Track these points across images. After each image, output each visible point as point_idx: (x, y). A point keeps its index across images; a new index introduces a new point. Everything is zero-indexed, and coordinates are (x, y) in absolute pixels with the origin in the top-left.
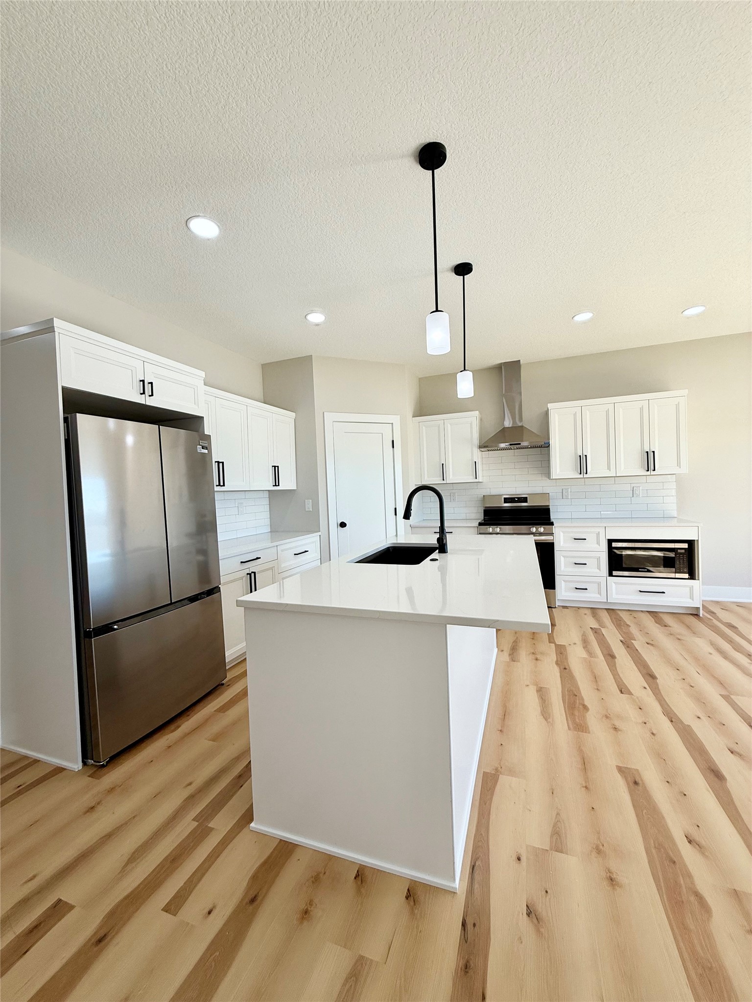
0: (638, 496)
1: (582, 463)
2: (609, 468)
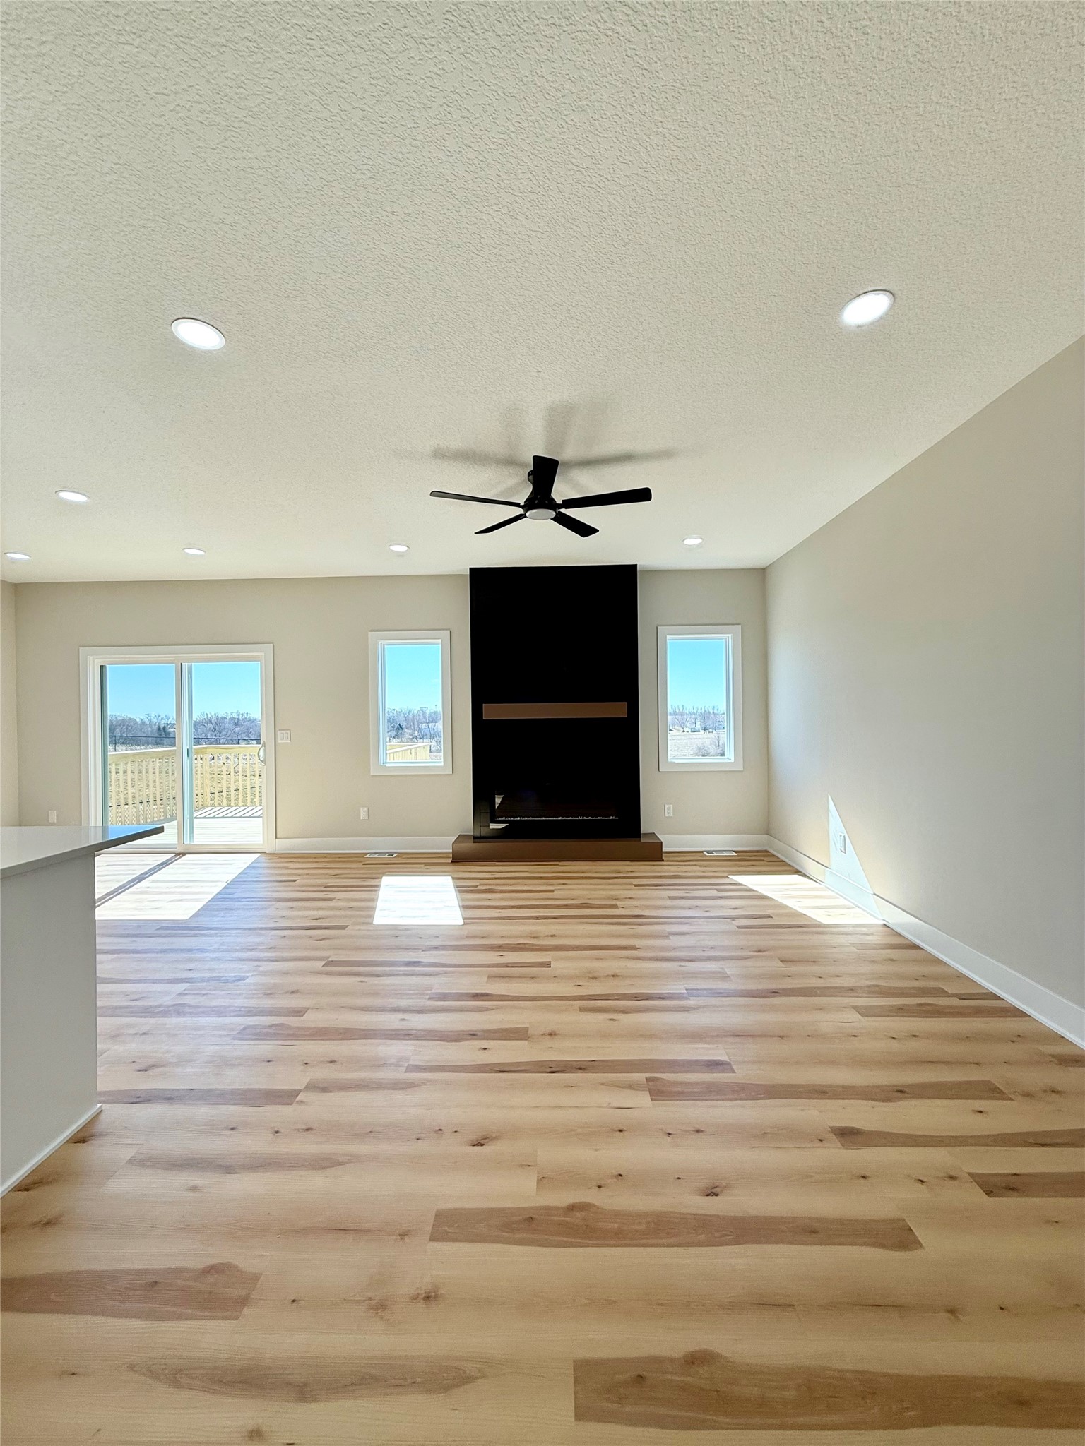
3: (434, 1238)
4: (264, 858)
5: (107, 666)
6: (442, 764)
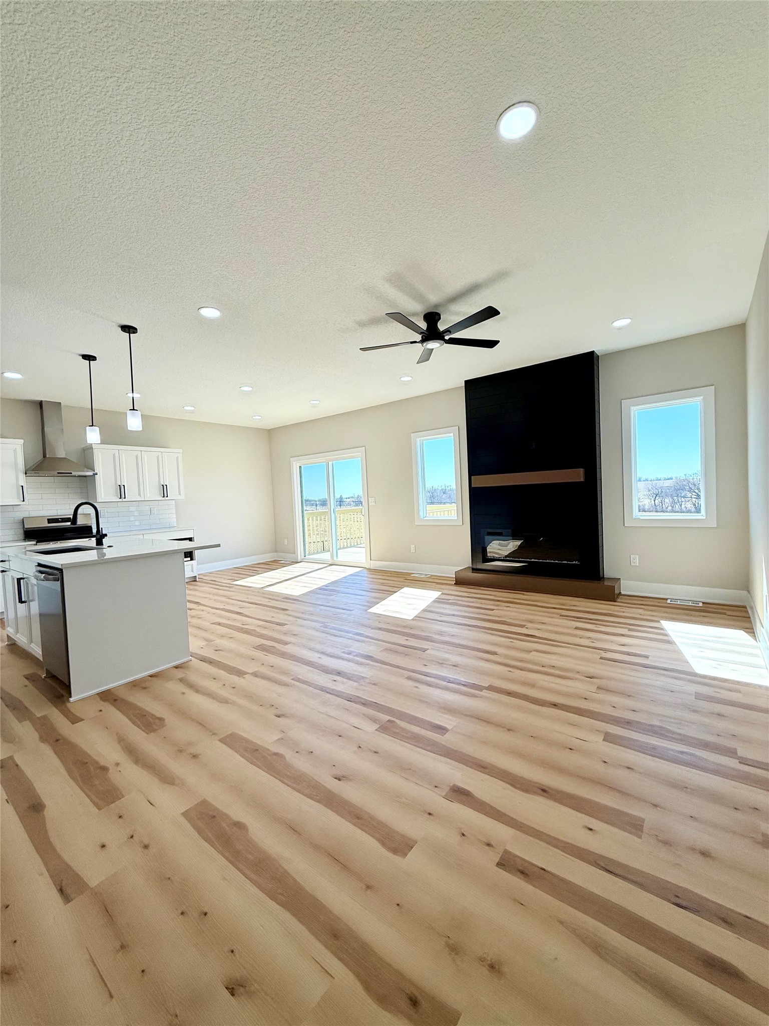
0: (154, 514)
1: (121, 491)
2: (140, 495)
3: (220, 740)
4: (366, 571)
5: (302, 466)
6: (456, 518)
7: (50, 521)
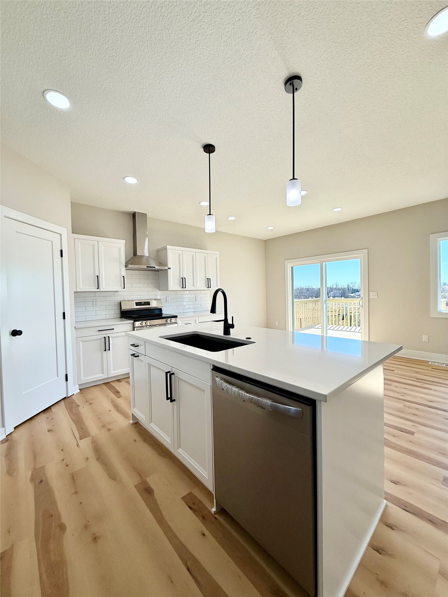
0: (197, 300)
1: (183, 282)
2: (194, 286)
5: (294, 267)
7: (137, 304)
